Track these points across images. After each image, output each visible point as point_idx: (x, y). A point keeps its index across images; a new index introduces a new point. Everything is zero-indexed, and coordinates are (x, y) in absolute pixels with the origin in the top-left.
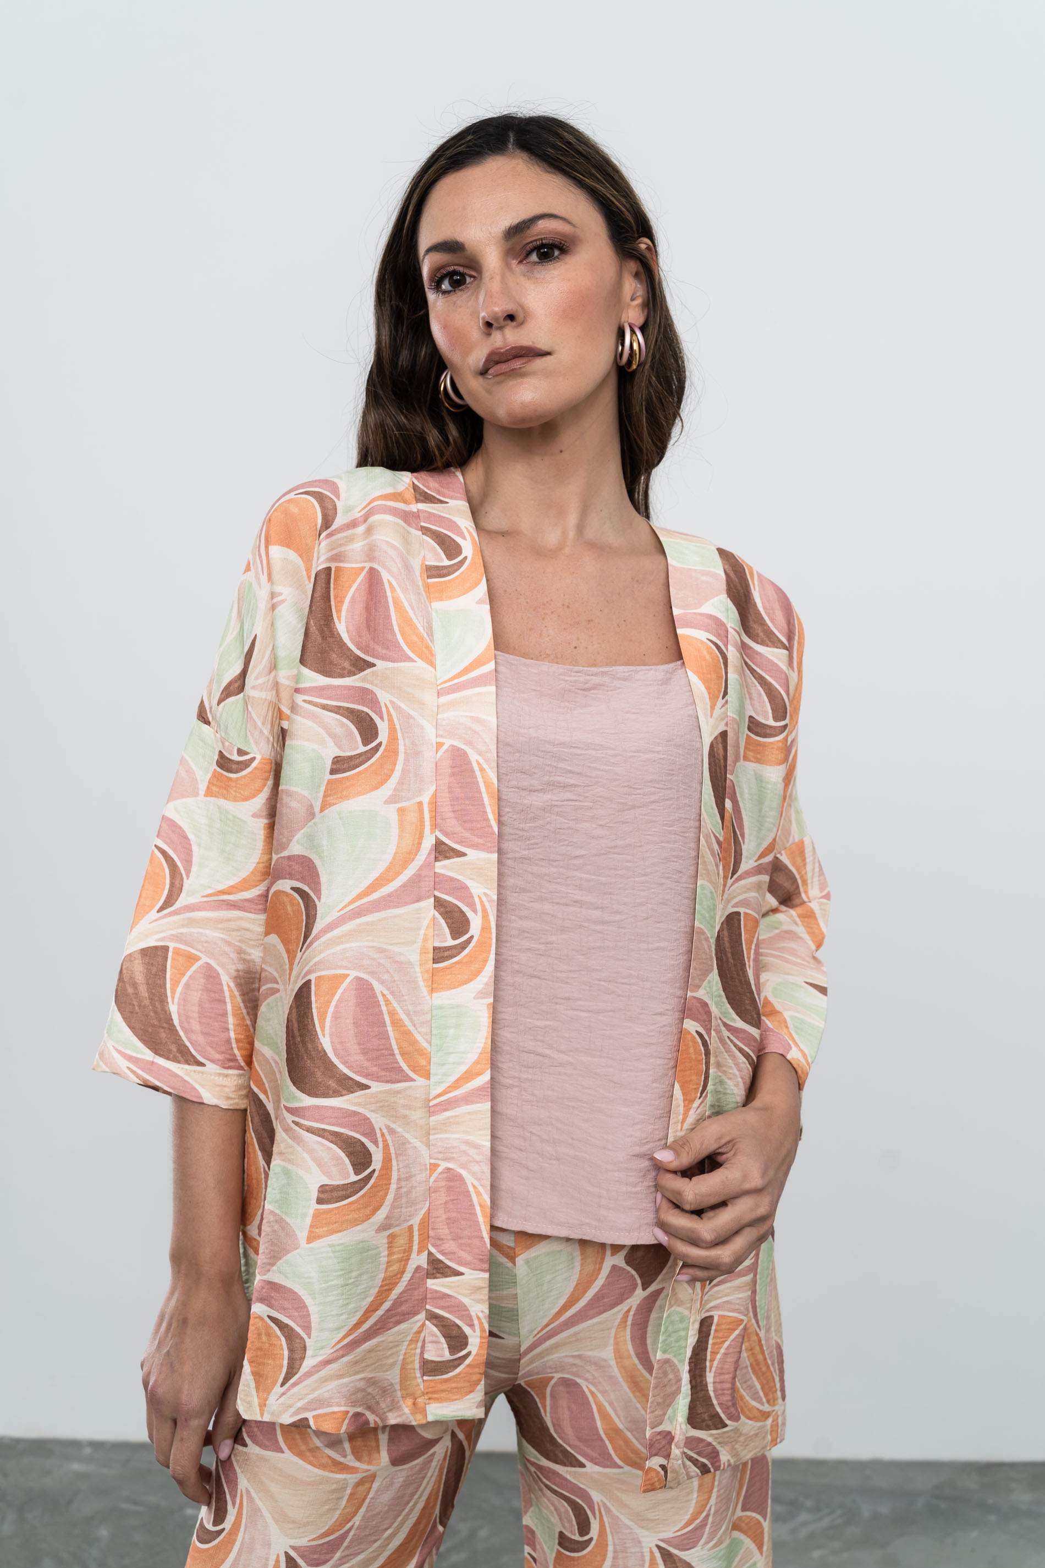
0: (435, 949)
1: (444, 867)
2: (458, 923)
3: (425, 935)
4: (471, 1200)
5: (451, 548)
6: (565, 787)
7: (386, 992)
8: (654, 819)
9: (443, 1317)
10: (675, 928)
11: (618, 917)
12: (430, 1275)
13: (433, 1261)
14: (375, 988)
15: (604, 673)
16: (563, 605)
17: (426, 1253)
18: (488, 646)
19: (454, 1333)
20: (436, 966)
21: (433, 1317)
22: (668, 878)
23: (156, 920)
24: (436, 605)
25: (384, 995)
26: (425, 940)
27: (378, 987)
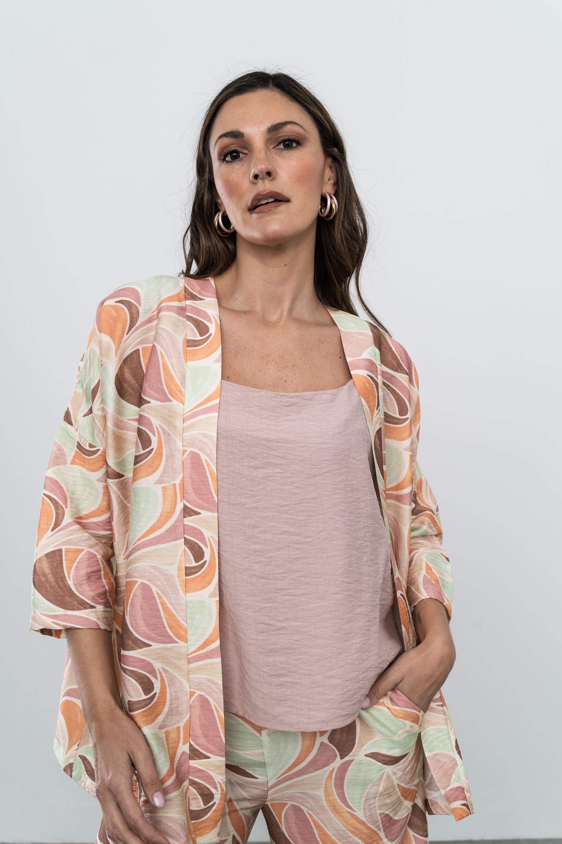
0: (186, 568)
1: (189, 521)
2: (198, 554)
3: (180, 560)
4: (214, 714)
5: (202, 329)
6: (275, 465)
7: (159, 592)
8: (327, 482)
9: (199, 783)
10: (342, 543)
11: (309, 540)
12: (191, 758)
13: (192, 749)
14: (153, 589)
15: (297, 396)
16: (279, 356)
17: (188, 744)
18: (217, 388)
19: (206, 792)
20: (187, 577)
21: (193, 783)
22: (337, 515)
23: (51, 536)
24: (189, 363)
25: (158, 593)
26: (180, 563)
27: (154, 589)
